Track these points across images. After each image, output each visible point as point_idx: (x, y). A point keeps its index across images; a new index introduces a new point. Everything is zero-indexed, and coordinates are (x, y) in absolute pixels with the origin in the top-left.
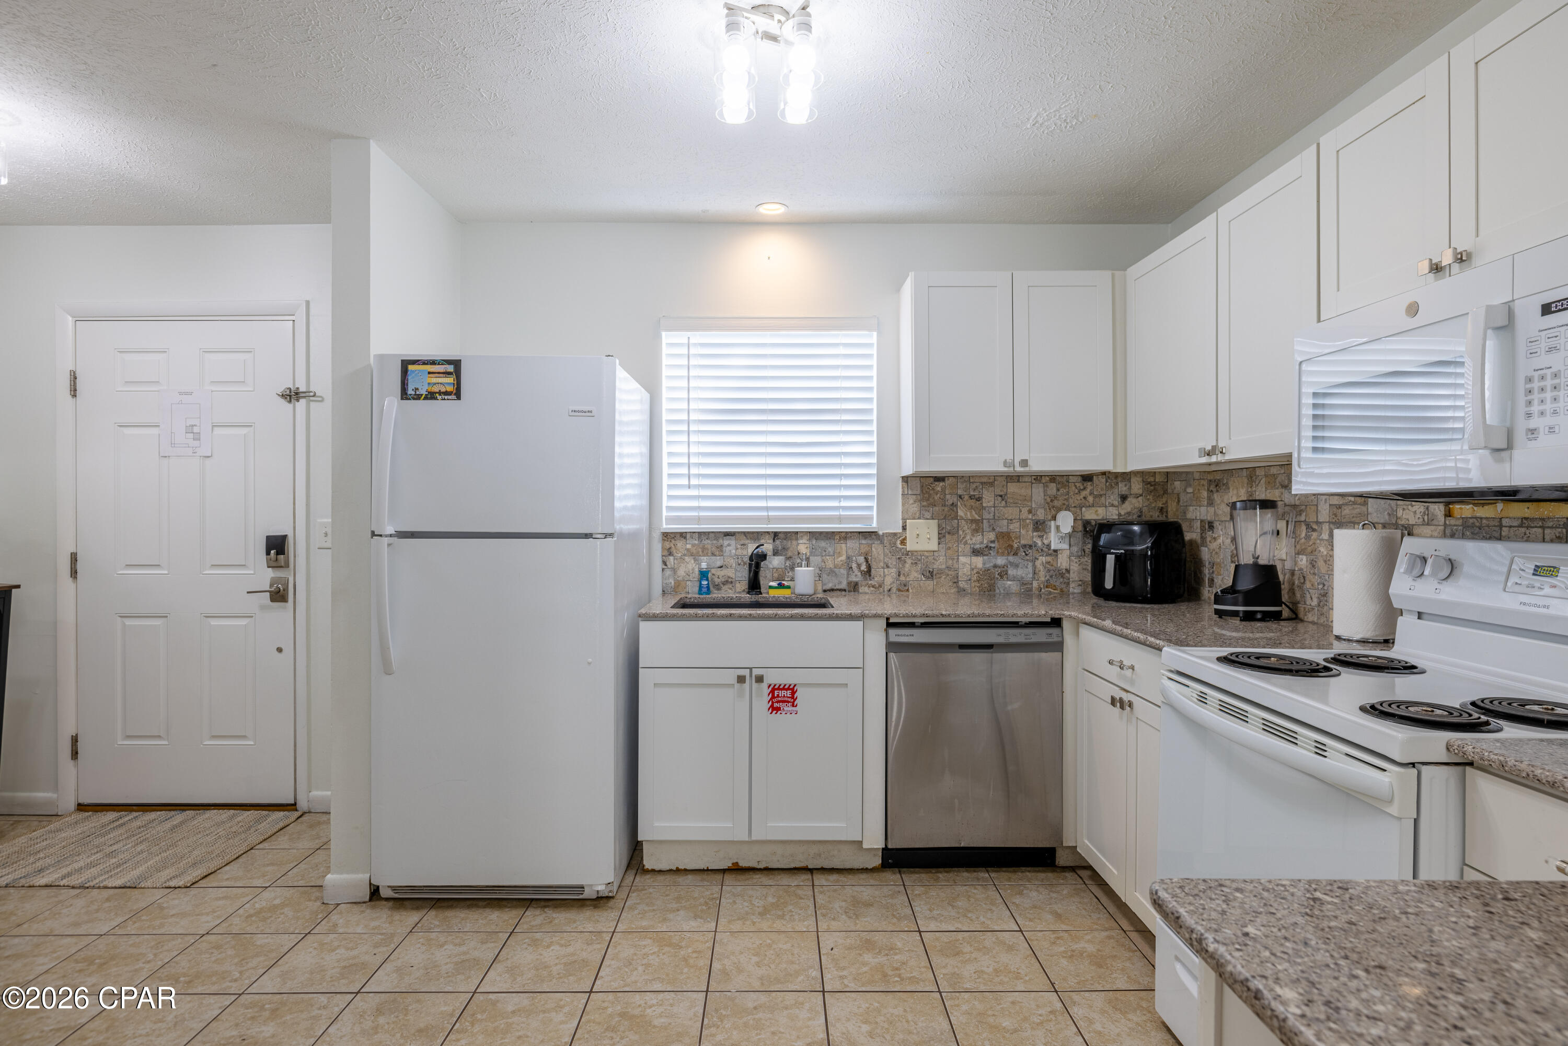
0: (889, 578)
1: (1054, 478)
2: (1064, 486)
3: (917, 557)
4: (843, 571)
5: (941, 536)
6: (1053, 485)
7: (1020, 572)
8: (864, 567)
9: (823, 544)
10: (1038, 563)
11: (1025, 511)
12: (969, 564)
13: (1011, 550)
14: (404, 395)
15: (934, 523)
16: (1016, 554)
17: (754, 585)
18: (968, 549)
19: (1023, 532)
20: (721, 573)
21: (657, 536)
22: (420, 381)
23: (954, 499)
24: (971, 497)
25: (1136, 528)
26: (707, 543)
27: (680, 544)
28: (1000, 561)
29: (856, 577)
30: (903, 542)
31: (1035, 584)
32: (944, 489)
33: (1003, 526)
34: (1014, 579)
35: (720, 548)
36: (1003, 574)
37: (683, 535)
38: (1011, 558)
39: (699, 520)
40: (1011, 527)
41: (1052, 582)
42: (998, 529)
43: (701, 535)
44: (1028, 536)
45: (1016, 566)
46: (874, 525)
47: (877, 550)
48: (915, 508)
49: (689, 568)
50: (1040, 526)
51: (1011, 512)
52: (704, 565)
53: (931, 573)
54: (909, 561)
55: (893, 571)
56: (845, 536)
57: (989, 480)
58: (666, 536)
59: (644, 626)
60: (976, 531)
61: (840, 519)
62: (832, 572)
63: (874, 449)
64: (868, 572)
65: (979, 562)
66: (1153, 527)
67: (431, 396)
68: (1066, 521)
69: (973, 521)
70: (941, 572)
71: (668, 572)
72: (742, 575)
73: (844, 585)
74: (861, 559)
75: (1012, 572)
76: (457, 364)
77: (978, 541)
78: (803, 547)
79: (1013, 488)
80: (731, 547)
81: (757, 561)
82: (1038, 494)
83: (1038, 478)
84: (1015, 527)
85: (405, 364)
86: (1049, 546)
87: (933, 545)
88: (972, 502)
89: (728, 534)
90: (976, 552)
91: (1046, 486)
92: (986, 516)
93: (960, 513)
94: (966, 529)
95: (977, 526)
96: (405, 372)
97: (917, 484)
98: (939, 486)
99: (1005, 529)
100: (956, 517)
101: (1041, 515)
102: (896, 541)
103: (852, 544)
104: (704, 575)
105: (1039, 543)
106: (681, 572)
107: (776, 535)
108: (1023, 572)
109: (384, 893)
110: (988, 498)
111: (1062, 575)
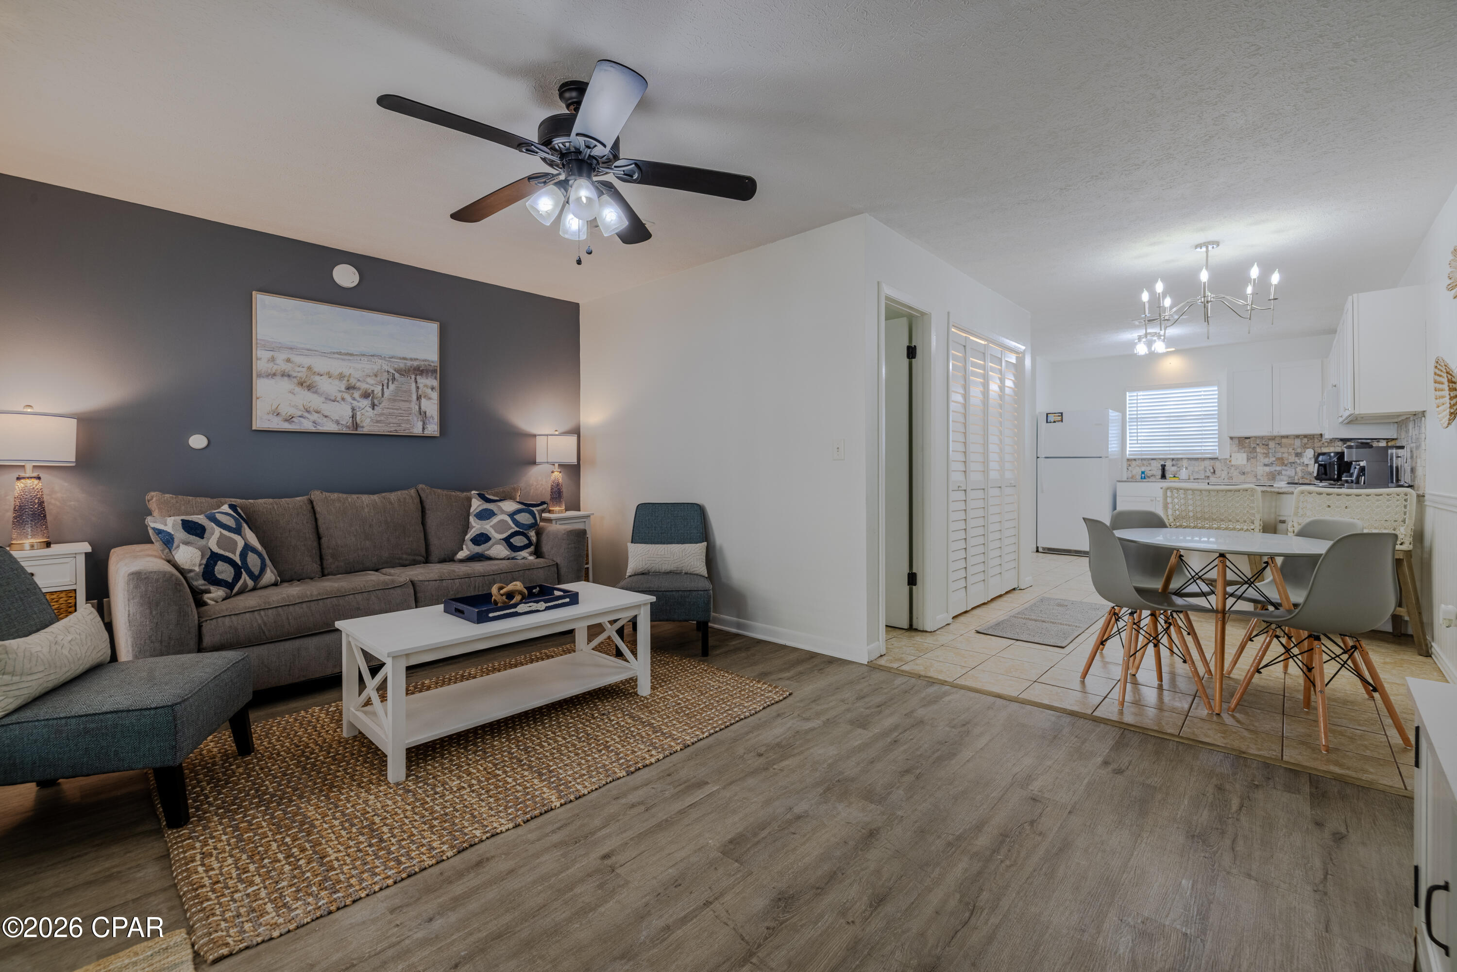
0: (1224, 475)
1: (1305, 436)
2: (1311, 439)
3: (1236, 467)
4: (1203, 472)
5: (1248, 459)
6: (1306, 439)
7: (1288, 473)
8: (1212, 471)
9: (1193, 462)
10: (1297, 469)
11: (1290, 450)
12: (1261, 470)
13: (1283, 464)
14: (1047, 422)
15: (1245, 455)
16: (1286, 466)
17: (1163, 476)
18: (1261, 464)
19: (1290, 457)
20: (1150, 472)
21: (1125, 460)
22: (1051, 418)
23: (1255, 445)
24: (1263, 444)
25: (1332, 454)
26: (1145, 462)
27: (1134, 462)
28: (1278, 468)
29: (1208, 474)
30: (1230, 461)
31: (1296, 477)
32: (1250, 442)
33: (1279, 455)
34: (1285, 475)
35: (1150, 464)
36: (1280, 473)
37: (1135, 460)
38: (1284, 467)
39: (1142, 455)
40: (1284, 455)
41: (1305, 476)
42: (1277, 456)
43: (1142, 459)
44: (1292, 458)
45: (1287, 470)
46: (1217, 455)
47: (1218, 465)
48: (1236, 449)
49: (1137, 471)
50: (1298, 455)
51: (1284, 450)
52: (1143, 470)
53: (1244, 473)
54: (1233, 468)
55: (1226, 472)
56: (1204, 459)
57: (1273, 438)
58: (1128, 460)
59: (1118, 484)
60: (1266, 457)
61: (1202, 453)
62: (1197, 472)
63: (1217, 428)
64: (1214, 472)
65: (1267, 469)
66: (1337, 453)
67: (1055, 422)
68: (1309, 454)
69: (1264, 453)
70: (1248, 473)
71: (1129, 472)
72: (1159, 473)
73: (1203, 477)
74: (1211, 468)
75: (1283, 472)
76: (1062, 413)
77: (1267, 461)
78: (1185, 463)
79: (1284, 440)
80: (1154, 463)
81: (1163, 467)
82: (1298, 442)
83: (1297, 437)
84: (1286, 455)
85: (1047, 414)
86: (1303, 463)
87: (1245, 462)
88: (1264, 446)
89: (1153, 459)
90: (1266, 465)
91: (1301, 439)
92: (1270, 451)
93: (1258, 450)
94: (1260, 456)
95: (1266, 455)
96: (1047, 416)
97: (1237, 441)
98: (1247, 441)
99: (1280, 456)
100: (1256, 452)
101: (1299, 450)
102: (1227, 462)
103: (1207, 463)
104: (1143, 473)
105: (1298, 461)
106: (1134, 472)
107: (1173, 459)
108: (1290, 472)
109: (1040, 550)
110: (1272, 444)
111: (1311, 474)
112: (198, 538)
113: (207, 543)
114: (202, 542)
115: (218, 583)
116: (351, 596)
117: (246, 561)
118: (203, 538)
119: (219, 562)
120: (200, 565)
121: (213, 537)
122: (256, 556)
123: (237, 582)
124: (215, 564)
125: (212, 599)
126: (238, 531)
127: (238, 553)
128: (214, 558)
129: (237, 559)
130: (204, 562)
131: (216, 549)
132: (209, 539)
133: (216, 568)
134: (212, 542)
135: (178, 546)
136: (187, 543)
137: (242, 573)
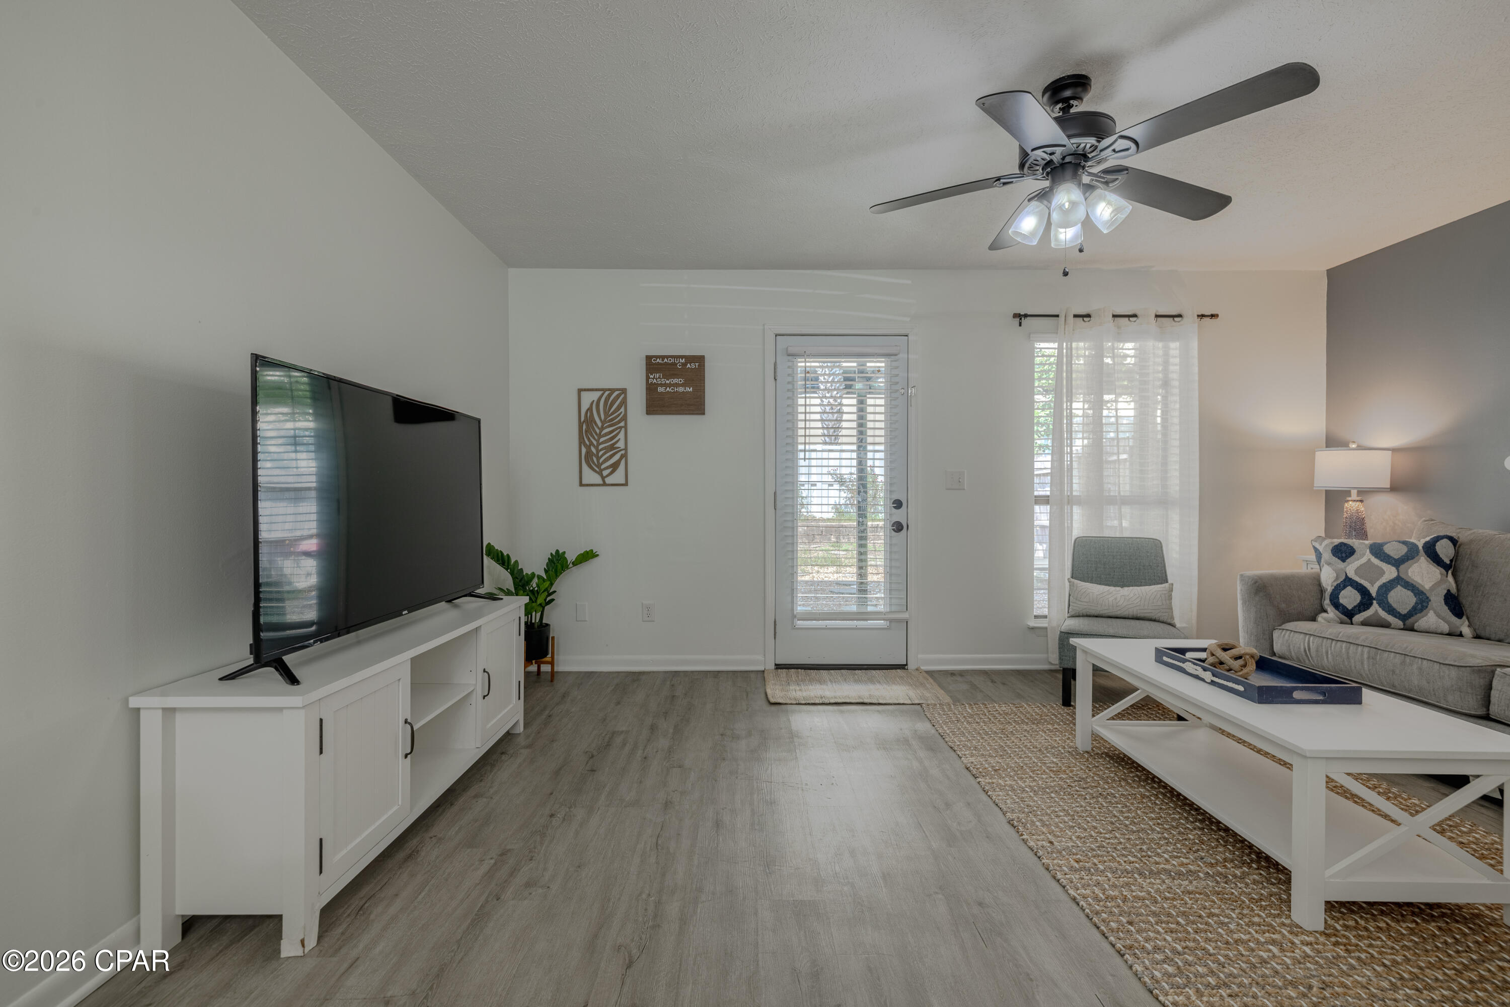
112: (1339, 561)
113: (1346, 567)
114: (1340, 565)
115: (1336, 605)
116: (1393, 654)
117: (1387, 595)
118: (1344, 561)
119: (1349, 588)
120: (1332, 586)
121: (1356, 563)
122: (1410, 593)
123: (1360, 612)
124: (1345, 587)
125: (1325, 619)
126: (1397, 563)
127: (1378, 584)
128: (1348, 582)
129: (1373, 591)
130: (1335, 584)
131: (1352, 575)
132: (1349, 564)
133: (1343, 592)
134: (1351, 568)
135: (1323, 566)
136: (1329, 564)
137: (1371, 604)
